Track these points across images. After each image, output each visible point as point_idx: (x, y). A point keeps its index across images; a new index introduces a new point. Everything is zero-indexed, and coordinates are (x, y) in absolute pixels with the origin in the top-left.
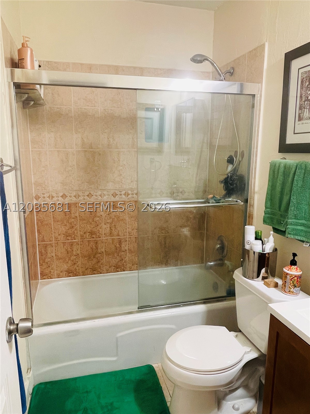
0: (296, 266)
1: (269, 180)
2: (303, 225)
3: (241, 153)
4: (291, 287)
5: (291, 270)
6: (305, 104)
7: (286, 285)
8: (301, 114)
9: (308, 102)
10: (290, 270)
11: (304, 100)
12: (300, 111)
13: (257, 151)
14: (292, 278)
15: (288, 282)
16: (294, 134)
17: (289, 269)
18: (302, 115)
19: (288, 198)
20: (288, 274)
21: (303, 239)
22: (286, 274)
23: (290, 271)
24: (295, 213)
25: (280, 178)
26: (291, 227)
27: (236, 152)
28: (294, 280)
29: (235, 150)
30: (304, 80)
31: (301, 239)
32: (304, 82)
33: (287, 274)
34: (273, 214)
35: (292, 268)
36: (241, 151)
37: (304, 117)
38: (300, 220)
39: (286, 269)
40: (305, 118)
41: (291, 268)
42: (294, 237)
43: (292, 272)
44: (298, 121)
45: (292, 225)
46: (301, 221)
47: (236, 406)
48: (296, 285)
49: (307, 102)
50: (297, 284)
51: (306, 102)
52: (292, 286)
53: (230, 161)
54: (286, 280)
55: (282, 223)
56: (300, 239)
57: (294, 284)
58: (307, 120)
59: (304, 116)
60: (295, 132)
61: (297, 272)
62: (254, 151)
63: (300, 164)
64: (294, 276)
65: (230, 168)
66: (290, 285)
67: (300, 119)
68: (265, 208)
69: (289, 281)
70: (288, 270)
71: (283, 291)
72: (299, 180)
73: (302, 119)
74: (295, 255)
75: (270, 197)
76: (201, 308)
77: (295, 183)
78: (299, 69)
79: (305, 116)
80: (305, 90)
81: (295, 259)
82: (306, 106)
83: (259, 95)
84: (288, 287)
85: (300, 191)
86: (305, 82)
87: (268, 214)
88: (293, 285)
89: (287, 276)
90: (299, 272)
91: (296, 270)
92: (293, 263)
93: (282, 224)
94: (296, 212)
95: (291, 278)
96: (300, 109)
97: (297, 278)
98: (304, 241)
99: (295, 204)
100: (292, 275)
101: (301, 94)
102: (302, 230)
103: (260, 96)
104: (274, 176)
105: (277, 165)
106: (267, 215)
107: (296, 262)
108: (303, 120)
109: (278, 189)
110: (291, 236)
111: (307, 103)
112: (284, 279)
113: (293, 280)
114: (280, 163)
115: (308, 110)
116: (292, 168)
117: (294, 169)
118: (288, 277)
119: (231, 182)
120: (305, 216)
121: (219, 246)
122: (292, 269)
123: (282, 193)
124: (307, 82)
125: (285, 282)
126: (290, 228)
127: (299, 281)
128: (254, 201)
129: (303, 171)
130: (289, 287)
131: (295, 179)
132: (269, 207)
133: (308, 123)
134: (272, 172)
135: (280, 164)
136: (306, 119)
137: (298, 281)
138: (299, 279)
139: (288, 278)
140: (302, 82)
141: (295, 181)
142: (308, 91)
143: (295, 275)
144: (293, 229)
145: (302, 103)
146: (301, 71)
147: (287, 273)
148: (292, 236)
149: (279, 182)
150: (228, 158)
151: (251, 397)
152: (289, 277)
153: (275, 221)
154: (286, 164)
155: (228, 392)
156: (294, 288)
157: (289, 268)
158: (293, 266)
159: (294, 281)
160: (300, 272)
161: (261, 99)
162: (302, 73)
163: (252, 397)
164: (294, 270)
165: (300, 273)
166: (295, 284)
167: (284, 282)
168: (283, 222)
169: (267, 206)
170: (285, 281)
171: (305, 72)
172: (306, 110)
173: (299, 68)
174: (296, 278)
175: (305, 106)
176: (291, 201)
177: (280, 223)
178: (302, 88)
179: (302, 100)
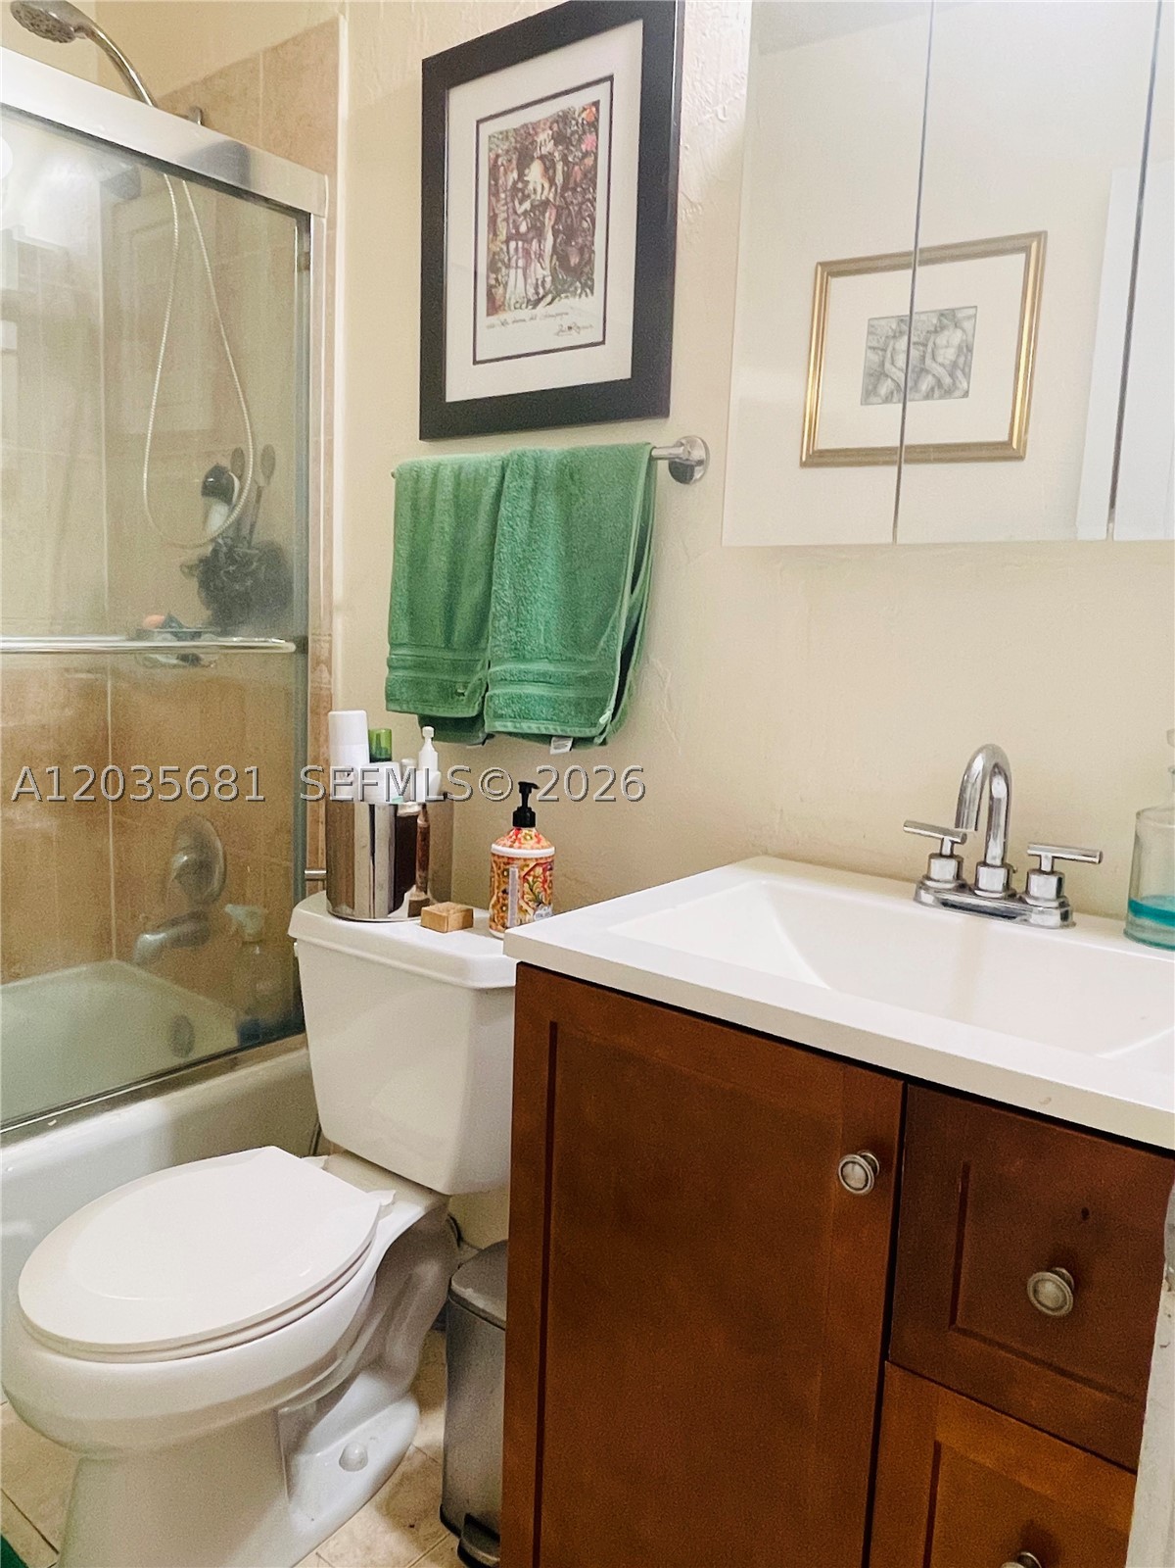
0: (534, 829)
1: (397, 538)
2: (543, 679)
3: (259, 453)
4: (525, 907)
5: (520, 843)
6: (508, 252)
7: (509, 902)
8: (495, 287)
9: (520, 243)
10: (517, 844)
11: (503, 236)
12: (494, 276)
13: (330, 443)
14: (528, 874)
15: (513, 889)
16: (475, 362)
17: (514, 842)
18: (501, 290)
19: (478, 590)
20: (513, 859)
21: (546, 729)
22: (506, 860)
23: (520, 848)
24: (514, 639)
25: (445, 520)
26: (504, 691)
27: (239, 455)
28: (534, 877)
29: (234, 447)
30: (500, 163)
31: (539, 728)
32: (502, 168)
33: (510, 860)
34: (420, 665)
35: (525, 839)
36: (260, 448)
37: (510, 299)
38: (531, 660)
39: (504, 845)
40: (513, 302)
41: (519, 836)
42: (515, 727)
43: (524, 848)
44: (488, 315)
45: (505, 685)
46: (536, 664)
47: (355, 1453)
48: (542, 896)
49: (517, 244)
50: (545, 890)
51: (513, 244)
52: (530, 903)
53: (217, 487)
54: (508, 883)
55: (460, 691)
56: (536, 732)
57: (534, 894)
58: (521, 308)
59: (507, 298)
60: (478, 359)
61: (543, 847)
62: (318, 443)
63: (516, 457)
64: (532, 865)
65: (219, 517)
66: (523, 897)
67: (494, 307)
68: (391, 648)
69: (518, 887)
70: (511, 846)
71: (496, 930)
72: (518, 516)
73: (500, 306)
74: (526, 788)
75: (405, 601)
76: (148, 1114)
77: (504, 527)
78: (479, 122)
79: (513, 297)
80: (506, 199)
81: (529, 806)
82: (515, 257)
83: (325, 221)
84: (517, 910)
85: (524, 557)
86: (506, 173)
87: (405, 668)
88: (531, 897)
89: (511, 869)
90: (546, 848)
91: (539, 842)
92: (524, 818)
93: (463, 694)
94: (517, 632)
95: (523, 873)
96: (493, 267)
97: (544, 870)
98: (551, 736)
99: (508, 605)
100: (525, 860)
101: (492, 214)
102: (542, 697)
103: (328, 221)
104: (416, 519)
105: (427, 476)
106: (400, 673)
107: (533, 814)
108: (504, 310)
109: (439, 562)
110: (505, 726)
111: (517, 249)
112: (499, 882)
113: (530, 879)
114: (438, 467)
115: (520, 271)
116: (486, 479)
117: (493, 481)
118: (514, 870)
119: (231, 568)
120: (548, 645)
121: (185, 858)
122: (523, 841)
123: (454, 578)
124: (512, 171)
125: (505, 892)
126: (498, 696)
127: (549, 878)
128: (330, 642)
129: (529, 483)
130: (521, 908)
131: (503, 512)
132: (406, 640)
133: (524, 321)
134: (407, 506)
135: (438, 471)
136: (518, 307)
137: (545, 881)
138: (548, 873)
139: (514, 876)
140: (494, 170)
141: (502, 521)
142: (516, 203)
143: (537, 859)
144: (512, 699)
145: (498, 245)
146: (487, 129)
147: (509, 858)
148: (509, 724)
149: (437, 536)
150: (207, 477)
151: (399, 1398)
152: (517, 870)
153: (433, 689)
154: (461, 468)
155: (312, 1411)
156: (535, 910)
157: (514, 837)
158: (525, 831)
159: (534, 883)
160: (549, 847)
161: (335, 235)
162: (490, 137)
163: (402, 1397)
164: (532, 842)
165: (550, 851)
166: (539, 893)
167: (500, 894)
168: (465, 687)
169: (399, 637)
170: (502, 889)
171: (501, 133)
172: (512, 272)
173: (478, 118)
174: (539, 870)
175: (509, 260)
176: (493, 596)
177: (449, 693)
178: (494, 192)
179: (495, 234)
